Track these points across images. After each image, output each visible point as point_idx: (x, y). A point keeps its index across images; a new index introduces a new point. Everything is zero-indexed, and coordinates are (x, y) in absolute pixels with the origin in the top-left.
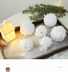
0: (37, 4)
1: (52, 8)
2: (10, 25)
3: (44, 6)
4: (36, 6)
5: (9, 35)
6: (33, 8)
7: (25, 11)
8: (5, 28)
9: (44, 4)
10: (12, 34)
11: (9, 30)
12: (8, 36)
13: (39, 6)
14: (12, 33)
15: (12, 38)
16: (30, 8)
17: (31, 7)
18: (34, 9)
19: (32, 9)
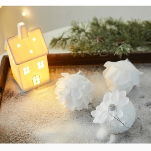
0: (98, 18)
1: (143, 33)
2: (34, 39)
3: (117, 26)
4: (93, 24)
5: (28, 68)
6: (83, 30)
7: (60, 39)
8: (19, 46)
9: (118, 19)
10: (39, 68)
11: (31, 52)
12: (26, 70)
13: (101, 25)
14: (39, 64)
15: (38, 79)
16: (74, 30)
17: (78, 28)
18: (87, 34)
19: (80, 32)
